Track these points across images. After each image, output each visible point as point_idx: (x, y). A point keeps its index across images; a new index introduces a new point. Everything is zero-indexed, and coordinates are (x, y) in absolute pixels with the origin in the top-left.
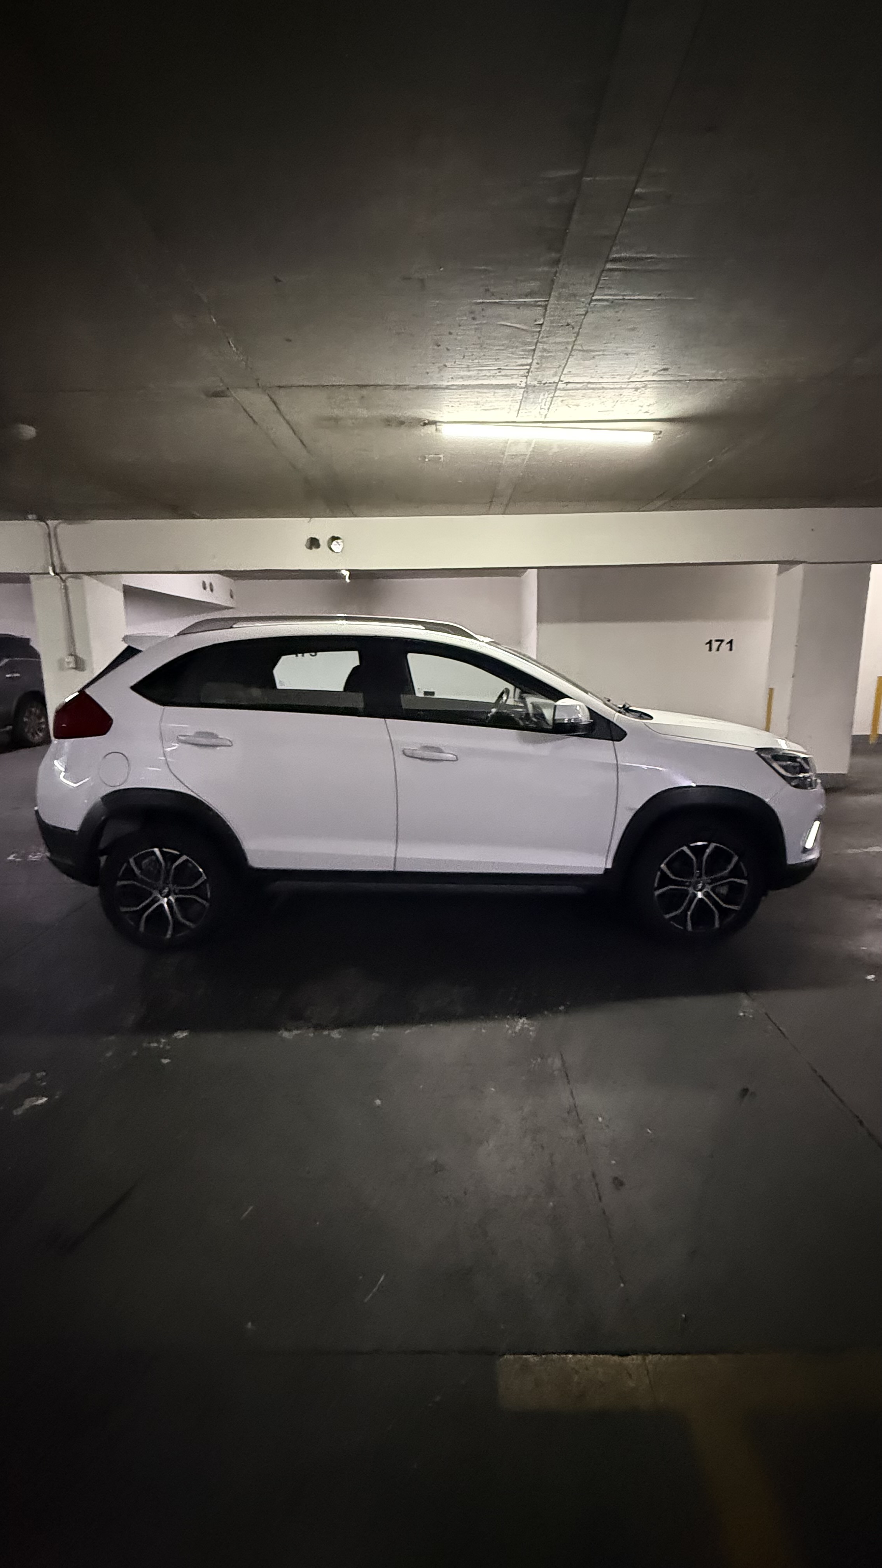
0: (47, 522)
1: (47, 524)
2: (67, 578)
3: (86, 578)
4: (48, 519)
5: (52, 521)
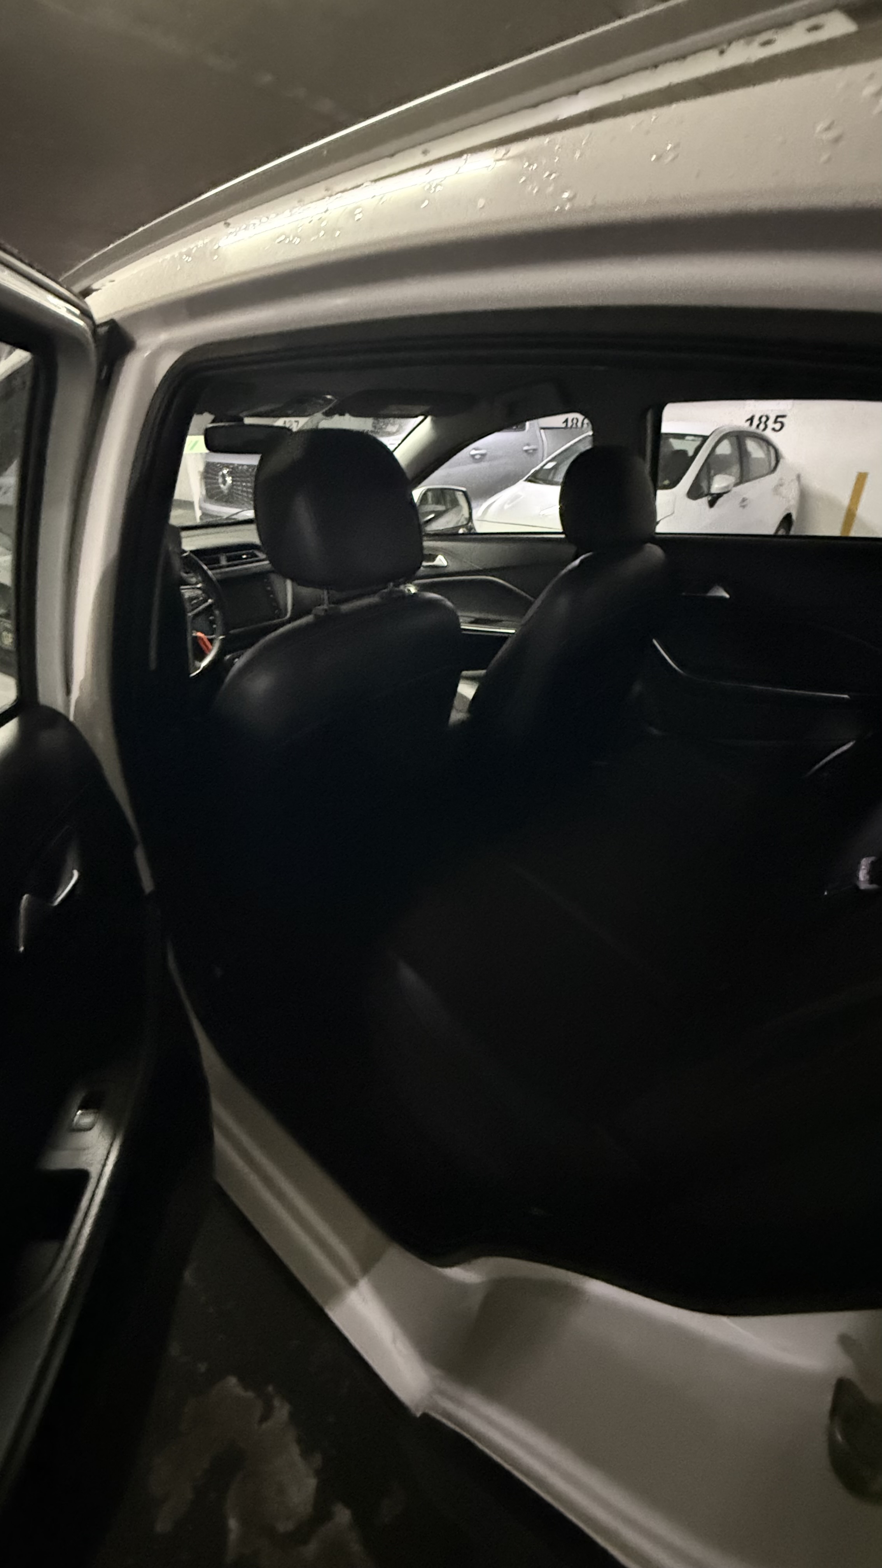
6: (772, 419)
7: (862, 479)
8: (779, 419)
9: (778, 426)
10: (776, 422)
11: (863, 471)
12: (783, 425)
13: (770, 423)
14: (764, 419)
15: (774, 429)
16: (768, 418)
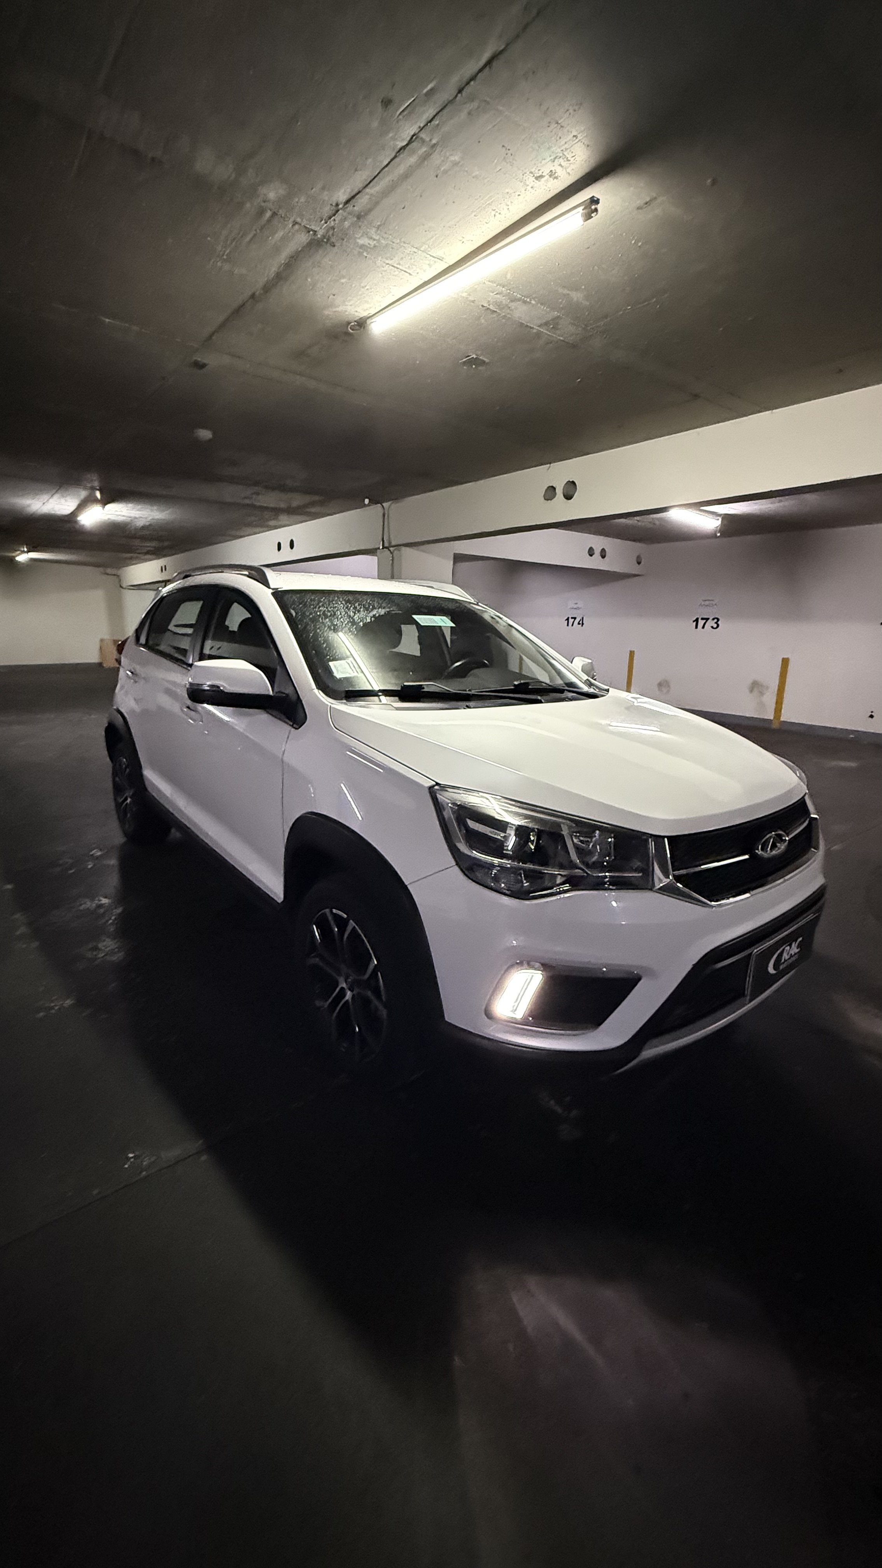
0: (384, 504)
1: (383, 506)
2: (394, 551)
3: (403, 548)
4: (383, 502)
5: (386, 504)
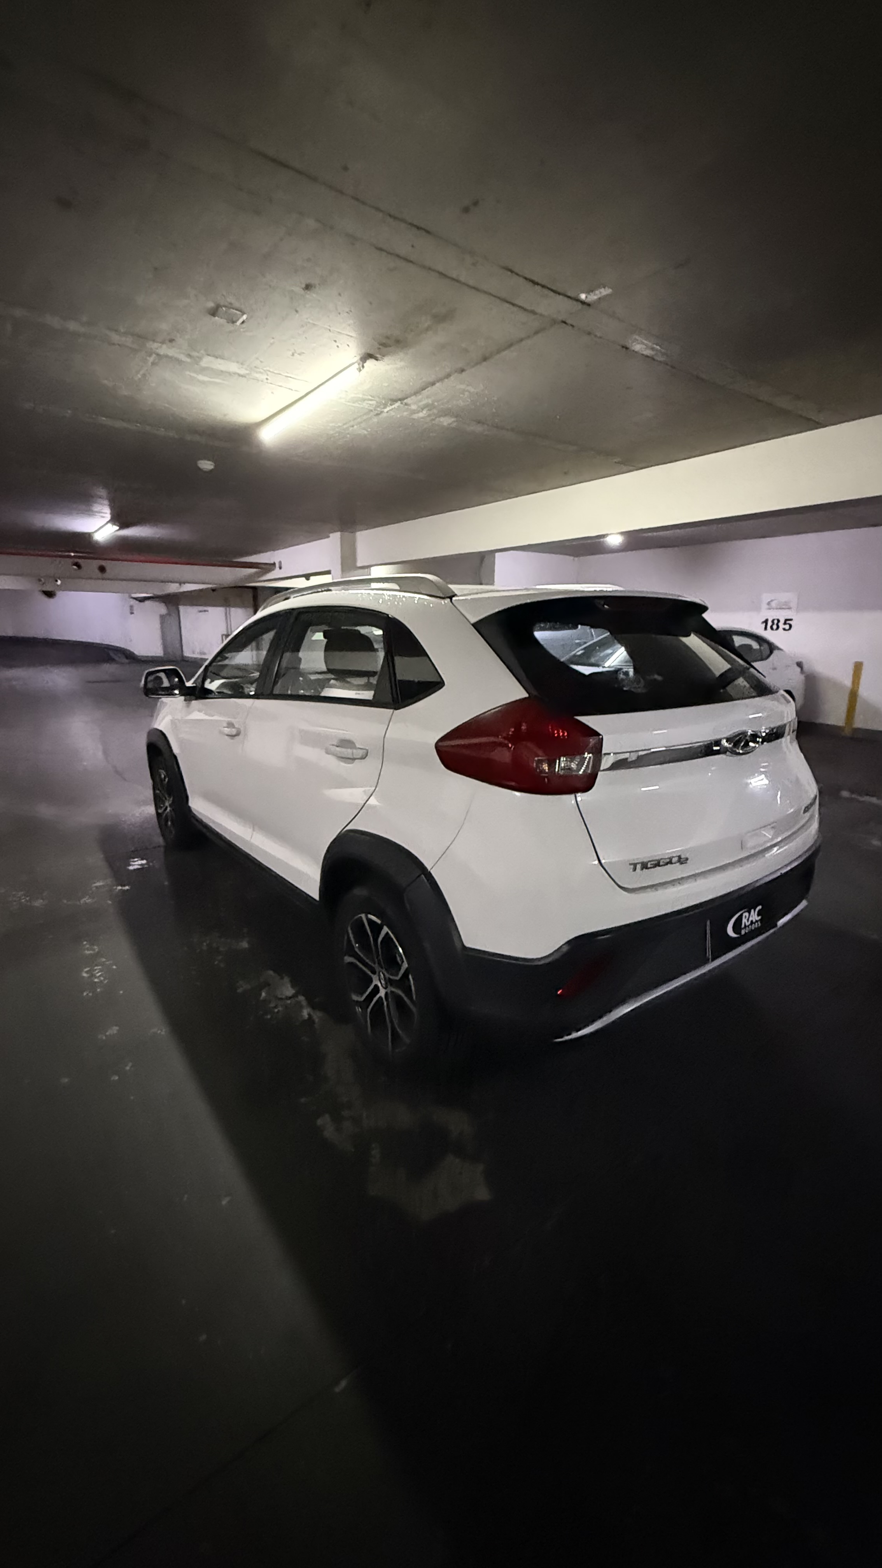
6: (782, 621)
7: (858, 667)
8: (788, 622)
9: (787, 627)
10: (785, 623)
11: (859, 660)
12: (790, 626)
13: (781, 625)
14: (776, 622)
15: (784, 629)
16: (779, 621)
